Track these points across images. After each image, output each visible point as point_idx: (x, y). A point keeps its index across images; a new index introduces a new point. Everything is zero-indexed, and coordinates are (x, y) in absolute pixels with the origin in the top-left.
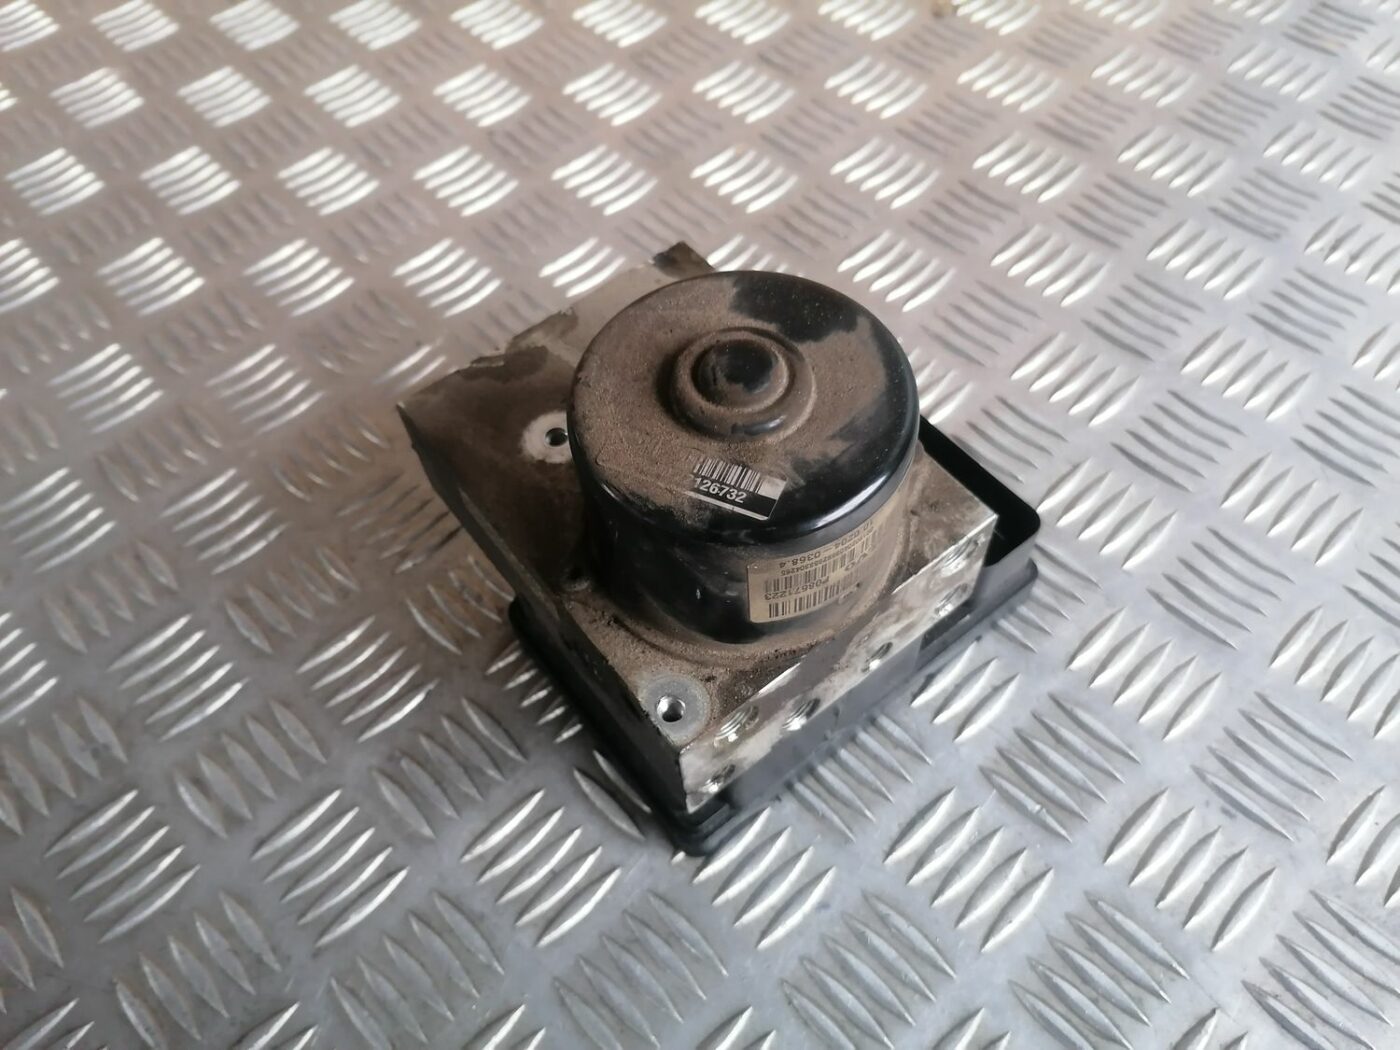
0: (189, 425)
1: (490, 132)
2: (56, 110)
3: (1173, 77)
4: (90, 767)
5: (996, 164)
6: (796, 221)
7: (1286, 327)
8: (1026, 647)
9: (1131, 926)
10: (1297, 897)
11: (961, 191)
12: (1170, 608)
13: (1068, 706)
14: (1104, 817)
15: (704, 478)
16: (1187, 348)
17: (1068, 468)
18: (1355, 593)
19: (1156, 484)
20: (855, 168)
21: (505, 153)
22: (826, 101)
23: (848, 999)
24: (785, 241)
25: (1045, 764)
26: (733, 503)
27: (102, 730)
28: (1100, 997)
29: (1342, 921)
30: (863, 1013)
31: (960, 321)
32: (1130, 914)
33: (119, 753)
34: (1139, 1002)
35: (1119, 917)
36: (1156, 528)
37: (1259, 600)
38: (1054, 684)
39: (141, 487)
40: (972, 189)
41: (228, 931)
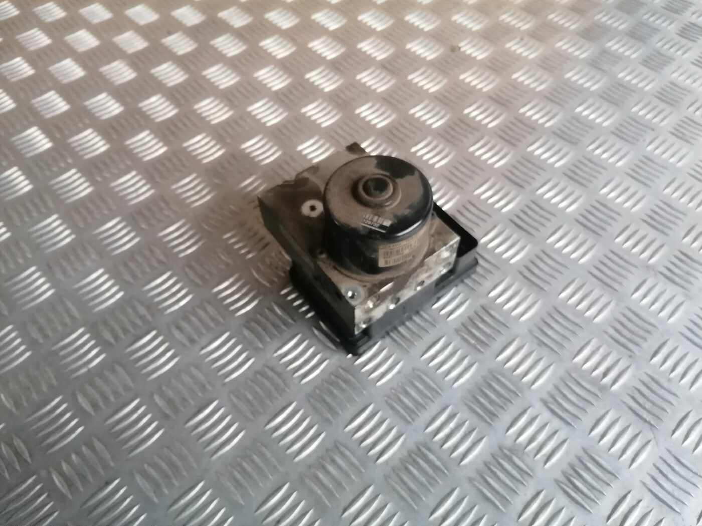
0: (166, 203)
1: (276, 92)
2: (101, 76)
3: (543, 79)
4: (139, 322)
5: (473, 112)
6: (395, 132)
7: (576, 178)
8: (473, 289)
9: (503, 380)
10: (561, 372)
11: (459, 122)
12: (525, 277)
13: (487, 309)
14: (497, 345)
15: (366, 219)
16: (538, 185)
17: (492, 227)
18: (591, 273)
19: (524, 233)
20: (418, 111)
21: (283, 101)
22: (408, 84)
23: (406, 401)
24: (391, 140)
25: (478, 328)
26: (375, 227)
27: (142, 310)
28: (492, 402)
29: (575, 380)
30: (411, 405)
31: (456, 172)
32: (503, 376)
33: (149, 318)
34: (505, 404)
35: (499, 377)
36: (522, 249)
37: (557, 275)
38: (482, 301)
39: (149, 225)
40: (462, 121)
41: (193, 377)
